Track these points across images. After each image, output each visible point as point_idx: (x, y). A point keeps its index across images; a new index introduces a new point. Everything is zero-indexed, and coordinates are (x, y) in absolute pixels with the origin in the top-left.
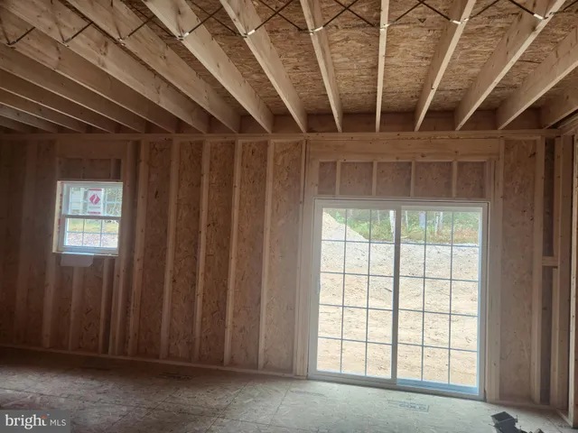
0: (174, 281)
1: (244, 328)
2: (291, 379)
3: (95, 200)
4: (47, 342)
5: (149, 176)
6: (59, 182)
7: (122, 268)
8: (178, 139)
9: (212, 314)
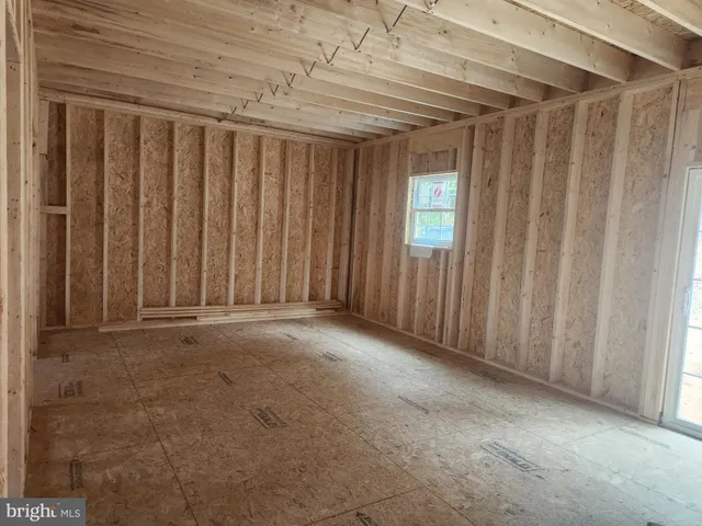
0: (503, 278)
1: (579, 343)
2: (635, 419)
3: (438, 193)
4: (400, 324)
5: (484, 164)
6: (410, 178)
7: (455, 261)
8: (511, 115)
9: (542, 320)
